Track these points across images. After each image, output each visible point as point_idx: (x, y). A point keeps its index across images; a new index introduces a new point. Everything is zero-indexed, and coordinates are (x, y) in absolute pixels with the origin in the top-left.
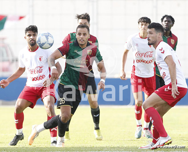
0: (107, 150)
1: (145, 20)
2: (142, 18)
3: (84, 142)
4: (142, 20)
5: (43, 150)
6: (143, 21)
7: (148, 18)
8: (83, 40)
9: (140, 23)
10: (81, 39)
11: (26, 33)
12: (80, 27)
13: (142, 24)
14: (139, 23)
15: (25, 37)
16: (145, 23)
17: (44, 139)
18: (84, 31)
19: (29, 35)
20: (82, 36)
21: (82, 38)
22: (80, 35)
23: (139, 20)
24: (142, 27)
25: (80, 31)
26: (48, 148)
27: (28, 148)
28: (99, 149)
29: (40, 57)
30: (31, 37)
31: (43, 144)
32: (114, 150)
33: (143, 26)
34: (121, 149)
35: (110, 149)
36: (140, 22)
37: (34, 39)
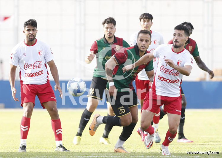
0: (95, 156)
1: (147, 16)
2: (144, 15)
3: (71, 146)
4: (144, 16)
5: (29, 155)
6: (145, 18)
7: (150, 14)
8: (145, 47)
9: (142, 20)
10: (142, 45)
11: (25, 27)
12: (142, 33)
13: (144, 21)
14: (140, 20)
15: (23, 31)
16: (147, 20)
17: (30, 143)
18: (147, 38)
19: (29, 30)
20: (144, 42)
21: (144, 45)
22: (142, 42)
23: (141, 16)
24: (144, 25)
25: (142, 37)
26: (34, 153)
27: (13, 153)
28: (87, 154)
29: (40, 52)
30: (31, 32)
31: (29, 149)
32: (102, 155)
33: (146, 23)
34: (109, 154)
35: (98, 154)
36: (142, 18)
37: (33, 34)
